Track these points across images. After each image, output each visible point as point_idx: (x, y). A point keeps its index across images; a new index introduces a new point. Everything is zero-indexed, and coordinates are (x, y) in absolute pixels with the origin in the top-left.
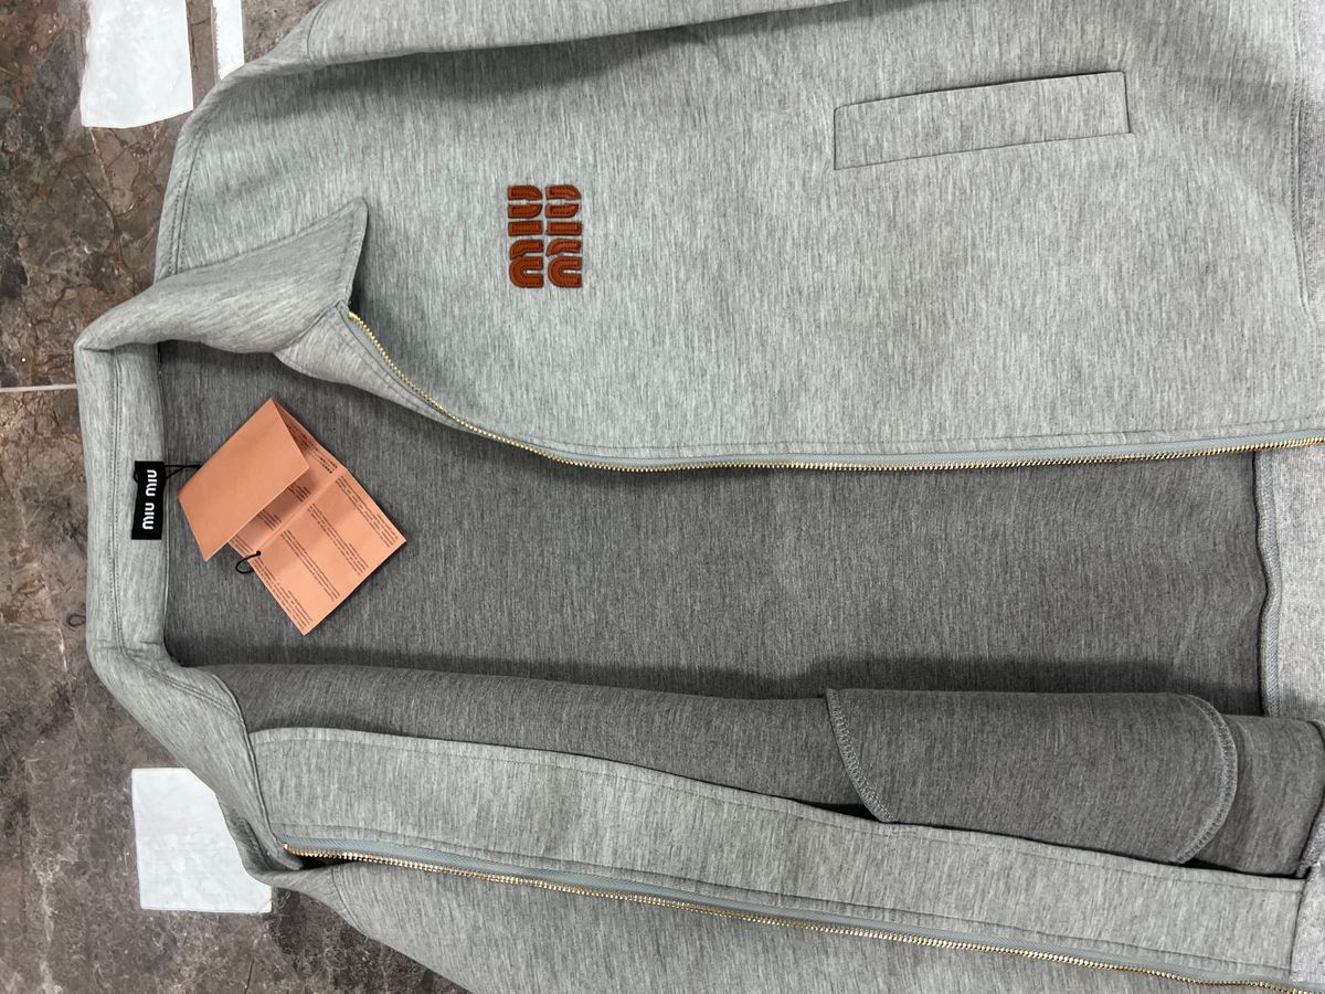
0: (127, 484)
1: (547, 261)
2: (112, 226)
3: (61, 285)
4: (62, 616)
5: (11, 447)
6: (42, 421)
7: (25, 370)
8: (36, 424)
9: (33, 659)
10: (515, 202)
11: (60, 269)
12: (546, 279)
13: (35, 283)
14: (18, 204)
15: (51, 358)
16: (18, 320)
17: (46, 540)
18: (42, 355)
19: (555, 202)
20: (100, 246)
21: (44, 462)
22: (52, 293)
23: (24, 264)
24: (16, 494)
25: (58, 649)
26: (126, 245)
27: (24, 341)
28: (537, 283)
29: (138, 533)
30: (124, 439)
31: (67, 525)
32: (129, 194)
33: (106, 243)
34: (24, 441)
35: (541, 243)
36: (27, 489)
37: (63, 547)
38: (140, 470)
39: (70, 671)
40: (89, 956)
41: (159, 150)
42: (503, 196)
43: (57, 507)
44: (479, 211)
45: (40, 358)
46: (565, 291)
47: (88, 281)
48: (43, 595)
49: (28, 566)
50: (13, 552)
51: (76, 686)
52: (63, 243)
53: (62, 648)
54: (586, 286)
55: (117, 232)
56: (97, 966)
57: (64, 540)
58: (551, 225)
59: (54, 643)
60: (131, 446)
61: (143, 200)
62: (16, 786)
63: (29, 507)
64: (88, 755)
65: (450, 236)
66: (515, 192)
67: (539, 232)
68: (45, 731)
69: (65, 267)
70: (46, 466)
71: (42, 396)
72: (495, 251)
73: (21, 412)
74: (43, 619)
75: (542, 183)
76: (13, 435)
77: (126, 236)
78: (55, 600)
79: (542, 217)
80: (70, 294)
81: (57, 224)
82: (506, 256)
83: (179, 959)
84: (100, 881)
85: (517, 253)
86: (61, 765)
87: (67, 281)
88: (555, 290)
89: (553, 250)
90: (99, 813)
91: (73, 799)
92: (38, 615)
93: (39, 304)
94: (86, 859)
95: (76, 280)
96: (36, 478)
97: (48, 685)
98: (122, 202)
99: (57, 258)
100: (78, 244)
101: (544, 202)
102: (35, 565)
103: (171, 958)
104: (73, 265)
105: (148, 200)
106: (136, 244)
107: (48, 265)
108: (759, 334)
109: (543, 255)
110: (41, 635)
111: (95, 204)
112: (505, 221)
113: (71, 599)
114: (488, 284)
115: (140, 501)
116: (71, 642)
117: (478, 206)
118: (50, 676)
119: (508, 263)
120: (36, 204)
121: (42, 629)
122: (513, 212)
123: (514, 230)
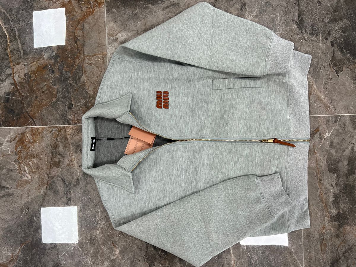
0: (90, 141)
1: (163, 104)
2: (89, 97)
3: (79, 107)
4: (78, 165)
5: (70, 135)
6: (75, 131)
7: (73, 122)
8: (74, 131)
9: (73, 173)
10: (158, 94)
11: (79, 104)
12: (162, 107)
13: (75, 107)
14: (72, 92)
15: (77, 120)
16: (71, 113)
17: (76, 152)
18: (76, 119)
19: (164, 94)
20: (86, 100)
21: (76, 138)
22: (78, 108)
23: (73, 103)
24: (70, 144)
25: (77, 171)
26: (91, 100)
27: (72, 117)
28: (161, 108)
29: (91, 150)
30: (89, 133)
31: (80, 149)
32: (92, 91)
33: (88, 100)
34: (72, 134)
35: (162, 101)
36: (72, 143)
37: (79, 153)
38: (92, 138)
39: (80, 175)
40: (82, 227)
41: (98, 84)
42: (156, 93)
43: (78, 146)
44: (151, 95)
45: (75, 120)
46: (166, 109)
47: (84, 106)
48: (75, 162)
49: (72, 157)
50: (70, 154)
51: (81, 178)
52: (80, 100)
53: (78, 171)
54: (169, 108)
55: (90, 98)
56: (83, 228)
57: (79, 152)
58: (164, 98)
59: (77, 170)
60: (91, 135)
61: (94, 92)
62: (69, 196)
63: (73, 146)
64: (82, 190)
65: (146, 99)
66: (158, 92)
67: (162, 99)
68: (75, 186)
69: (80, 104)
70: (76, 139)
71: (75, 127)
72: (154, 102)
73: (72, 129)
74: (75, 166)
75: (162, 91)
76: (70, 133)
77: (91, 99)
78: (77, 163)
79: (162, 97)
80: (81, 109)
81: (79, 96)
82: (156, 103)
83: (98, 227)
84: (84, 213)
85: (158, 102)
86: (77, 192)
87: (81, 106)
88: (164, 109)
89: (164, 102)
90: (84, 201)
91: (79, 198)
92: (74, 165)
93: (75, 110)
94: (81, 209)
95: (82, 106)
96: (74, 141)
97: (75, 178)
98: (91, 93)
99: (79, 102)
100: (83, 100)
101: (163, 94)
102: (74, 156)
103: (97, 227)
104: (82, 103)
105: (95, 93)
106: (93, 100)
107: (77, 103)
108: (198, 117)
109: (162, 103)
110: (74, 169)
111: (86, 93)
112: (156, 97)
113: (80, 162)
114: (152, 108)
115: (92, 144)
116: (80, 170)
117: (151, 94)
118: (76, 176)
119: (156, 104)
120: (75, 93)
121: (75, 168)
122: (157, 95)
123: (157, 98)
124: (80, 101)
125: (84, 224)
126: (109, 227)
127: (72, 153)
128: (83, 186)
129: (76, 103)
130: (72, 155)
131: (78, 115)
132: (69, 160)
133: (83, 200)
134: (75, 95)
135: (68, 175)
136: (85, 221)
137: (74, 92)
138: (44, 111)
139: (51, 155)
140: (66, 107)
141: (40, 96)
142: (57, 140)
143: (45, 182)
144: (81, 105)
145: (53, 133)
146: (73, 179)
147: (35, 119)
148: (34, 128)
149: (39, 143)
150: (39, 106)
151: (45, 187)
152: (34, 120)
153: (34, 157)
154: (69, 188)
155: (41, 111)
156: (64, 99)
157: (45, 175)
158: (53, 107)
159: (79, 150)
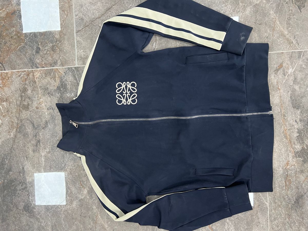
124: (47, 45)
125: (53, 165)
126: (77, 168)
127: (40, 96)
128: (51, 128)
129: (43, 47)
130: (40, 98)
131: (45, 59)
132: (37, 103)
133: (52, 142)
134: (42, 39)
135: (37, 118)
136: (53, 162)
137: (41, 36)
138: (13, 56)
139: (20, 99)
140: (34, 51)
141: (9, 41)
142: (26, 84)
143: (15, 125)
144: (48, 48)
145: (21, 77)
146: (42, 121)
147: (4, 63)
148: (4, 72)
149: (9, 87)
150: (8, 51)
151: (15, 130)
152: (4, 65)
153: (4, 101)
154: (38, 130)
155: (10, 56)
156: (32, 43)
157: (15, 118)
158: (21, 52)
159: (47, 93)
